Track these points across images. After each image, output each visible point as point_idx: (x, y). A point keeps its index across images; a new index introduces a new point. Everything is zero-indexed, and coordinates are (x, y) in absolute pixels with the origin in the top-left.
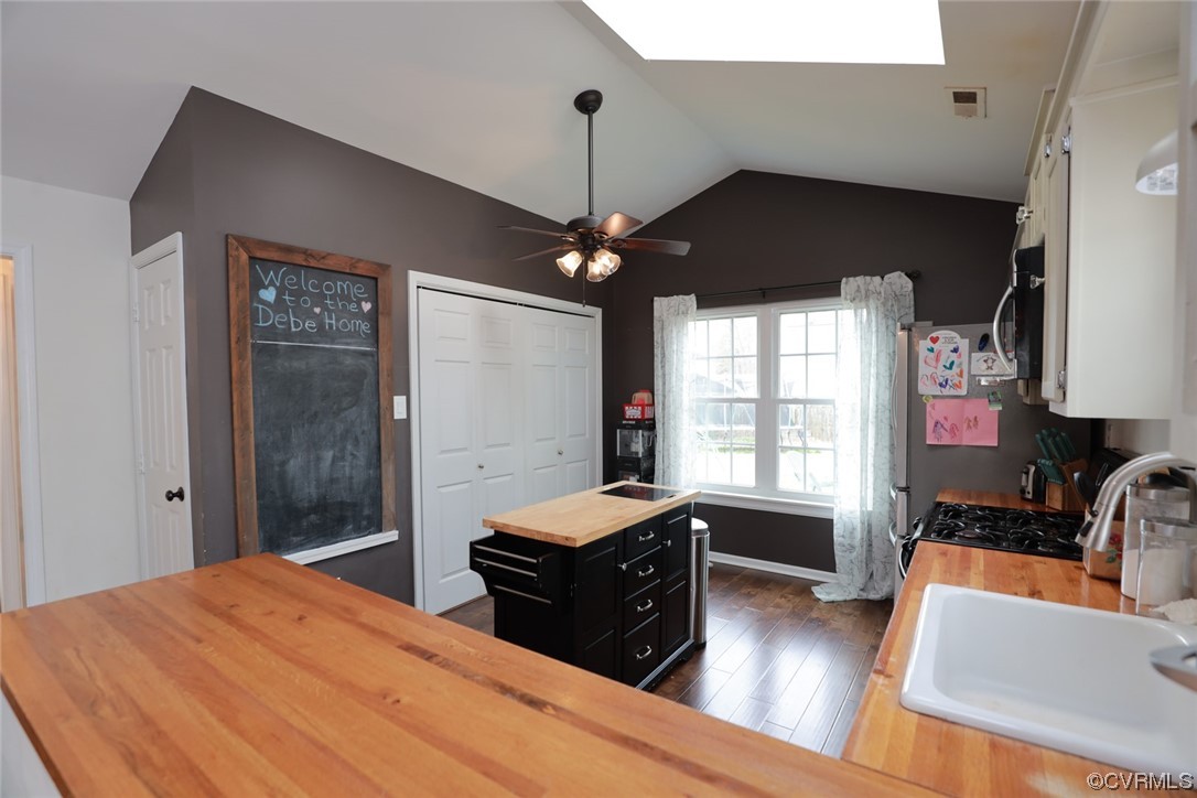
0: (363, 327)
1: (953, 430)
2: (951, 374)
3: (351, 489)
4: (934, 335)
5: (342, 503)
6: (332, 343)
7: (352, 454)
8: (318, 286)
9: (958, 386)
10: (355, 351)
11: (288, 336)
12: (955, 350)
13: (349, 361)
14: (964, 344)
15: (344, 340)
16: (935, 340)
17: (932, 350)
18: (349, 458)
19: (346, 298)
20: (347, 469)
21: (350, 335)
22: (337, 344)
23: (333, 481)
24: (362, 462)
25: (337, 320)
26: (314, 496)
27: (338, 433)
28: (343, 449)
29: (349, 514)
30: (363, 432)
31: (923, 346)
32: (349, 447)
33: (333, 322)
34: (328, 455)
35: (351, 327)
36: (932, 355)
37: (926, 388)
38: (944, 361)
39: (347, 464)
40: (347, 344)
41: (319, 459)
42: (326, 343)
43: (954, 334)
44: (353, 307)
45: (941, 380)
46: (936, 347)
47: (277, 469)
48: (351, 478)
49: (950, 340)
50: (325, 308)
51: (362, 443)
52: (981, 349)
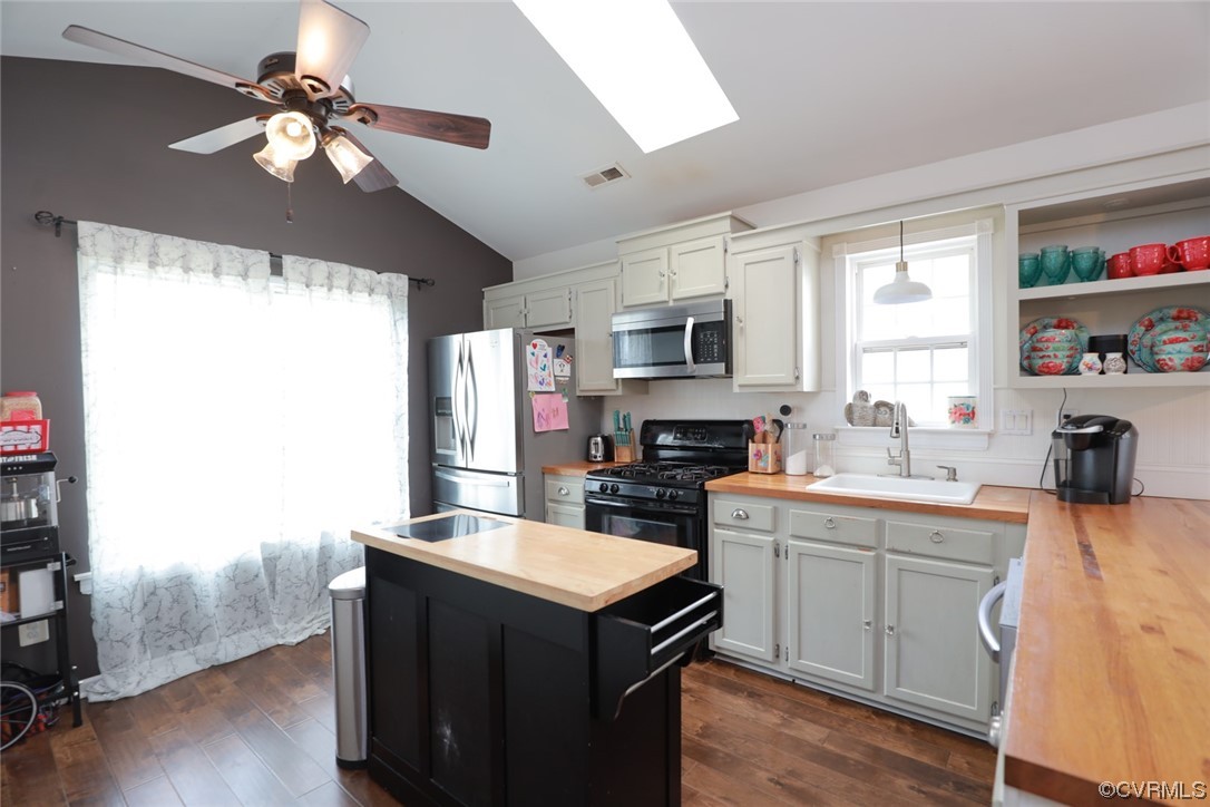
1: (547, 420)
2: (545, 373)
4: (534, 342)
9: (549, 384)
12: (545, 356)
14: (549, 351)
16: (535, 346)
17: (533, 354)
31: (529, 349)
36: (534, 358)
37: (533, 386)
38: (541, 365)
43: (545, 343)
45: (540, 379)
46: (536, 351)
49: (543, 348)
52: (558, 357)
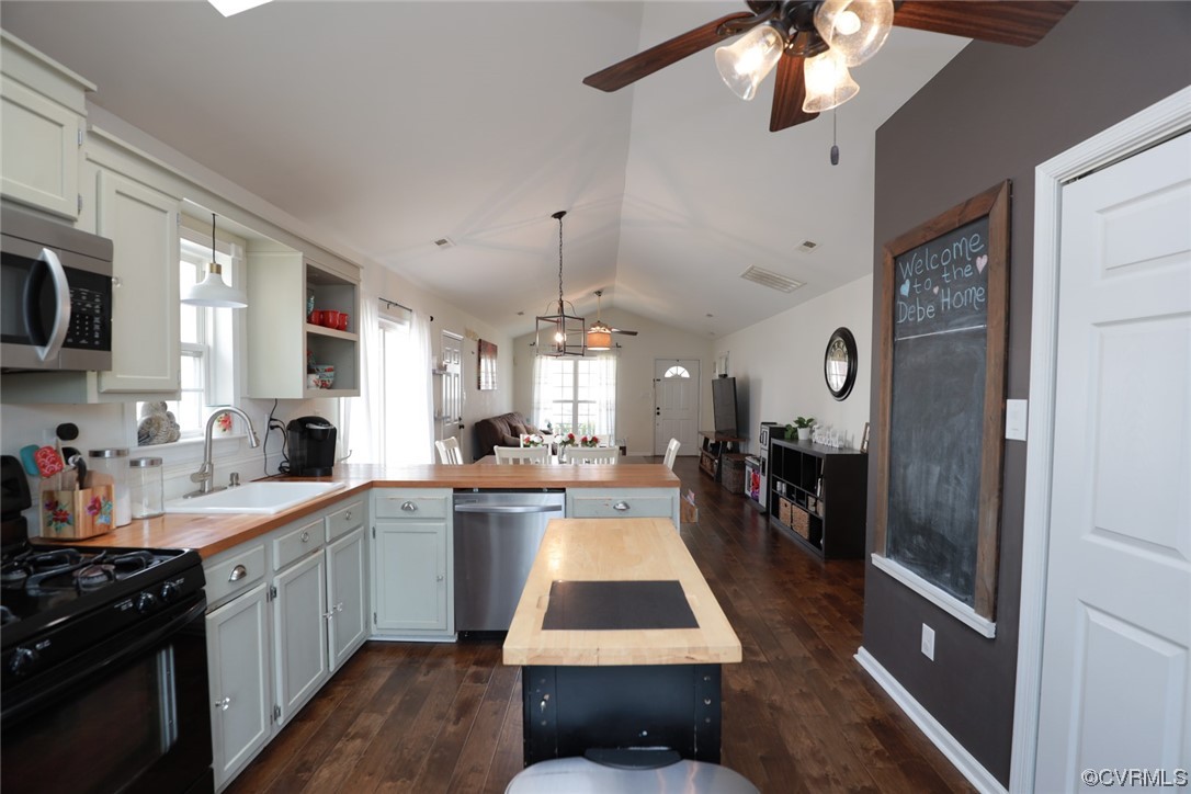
0: (977, 295)
3: (952, 524)
5: (943, 537)
6: (947, 327)
7: (956, 478)
8: (937, 261)
10: (967, 334)
11: (915, 328)
13: (960, 348)
15: (957, 321)
18: (953, 482)
19: (961, 262)
20: (951, 495)
21: (963, 312)
22: (951, 327)
23: (938, 505)
24: (965, 493)
25: (952, 296)
26: (923, 515)
27: (946, 445)
28: (948, 468)
29: (948, 557)
30: (970, 451)
32: (954, 467)
33: (948, 300)
34: (936, 470)
35: (964, 300)
39: (951, 488)
40: (960, 325)
41: (928, 472)
42: (941, 329)
44: (967, 272)
47: (902, 471)
48: (953, 510)
50: (944, 286)
51: (967, 466)
